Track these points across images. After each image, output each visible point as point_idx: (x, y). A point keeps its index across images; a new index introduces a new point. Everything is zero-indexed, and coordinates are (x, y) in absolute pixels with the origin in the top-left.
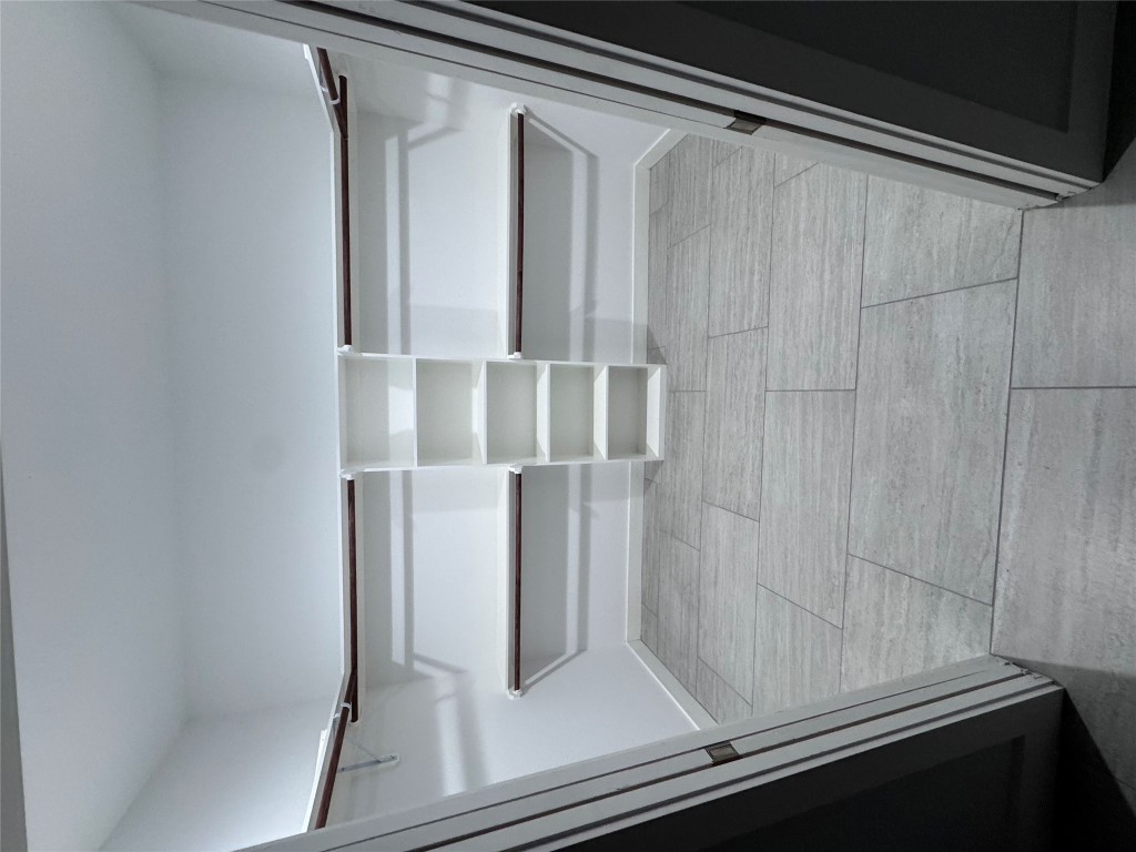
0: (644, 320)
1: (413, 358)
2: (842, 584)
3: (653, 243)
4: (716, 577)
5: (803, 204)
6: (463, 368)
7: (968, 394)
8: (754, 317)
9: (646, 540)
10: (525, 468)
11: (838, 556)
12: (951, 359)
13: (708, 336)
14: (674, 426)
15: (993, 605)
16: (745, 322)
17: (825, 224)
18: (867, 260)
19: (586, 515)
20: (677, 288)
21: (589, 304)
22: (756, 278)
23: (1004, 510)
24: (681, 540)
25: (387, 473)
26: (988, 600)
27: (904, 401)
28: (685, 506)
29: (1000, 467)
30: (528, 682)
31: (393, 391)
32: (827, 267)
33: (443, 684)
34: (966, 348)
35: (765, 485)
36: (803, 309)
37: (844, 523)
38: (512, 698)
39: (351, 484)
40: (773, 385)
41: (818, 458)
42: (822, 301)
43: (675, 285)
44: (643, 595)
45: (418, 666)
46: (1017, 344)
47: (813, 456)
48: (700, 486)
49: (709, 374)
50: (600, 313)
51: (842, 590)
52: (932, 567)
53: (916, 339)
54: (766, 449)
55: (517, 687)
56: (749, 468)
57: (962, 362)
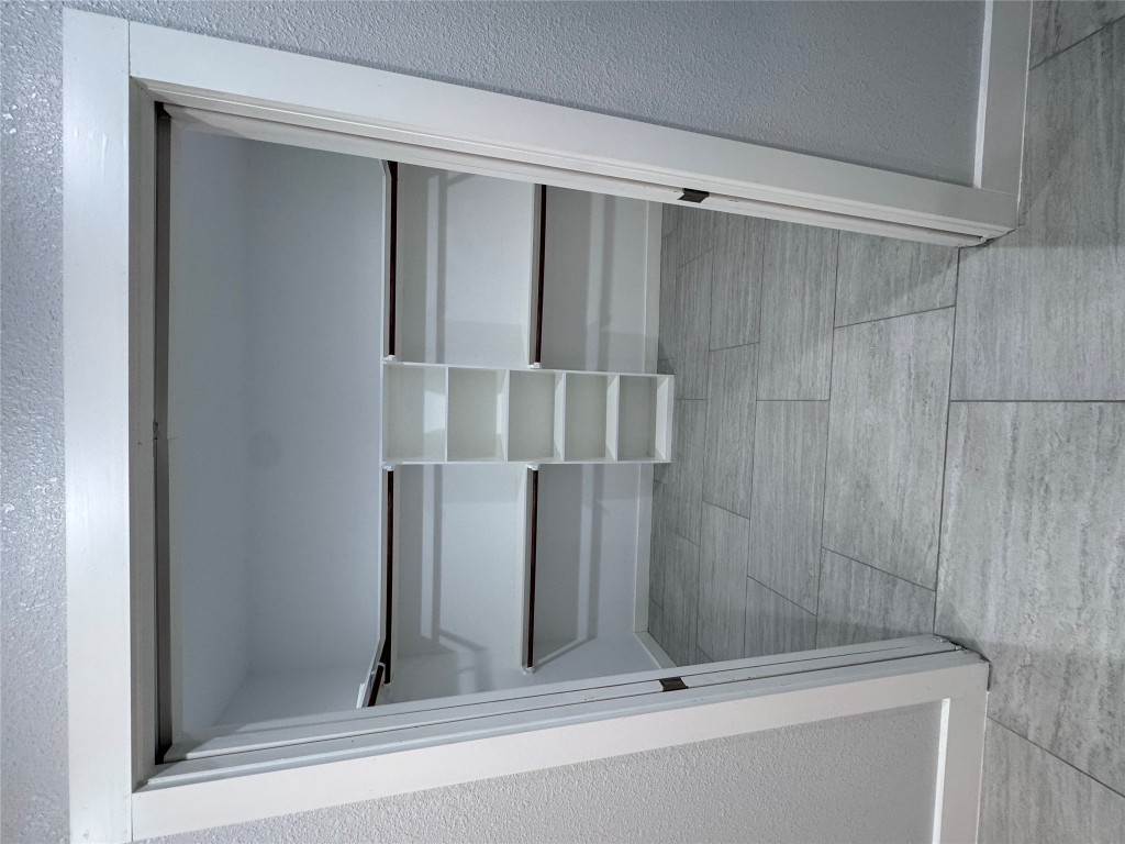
0: (655, 333)
1: (446, 366)
2: (817, 574)
3: (664, 263)
4: (713, 570)
5: (789, 234)
6: (490, 376)
7: (917, 405)
8: (747, 333)
9: (654, 537)
10: (541, 466)
11: (813, 549)
12: (904, 375)
13: (710, 350)
14: (679, 430)
15: (936, 591)
16: (741, 337)
17: (806, 253)
18: (839, 287)
19: (598, 512)
20: (684, 305)
21: (605, 318)
22: (750, 298)
23: (944, 506)
24: (684, 537)
25: (421, 467)
26: (931, 586)
27: (867, 410)
28: (688, 505)
29: (941, 469)
30: (540, 661)
31: (428, 395)
32: (808, 291)
33: (465, 658)
34: (916, 365)
35: (755, 485)
36: (788, 328)
37: (818, 519)
38: (525, 673)
39: (391, 474)
40: (763, 395)
41: (799, 463)
42: (803, 321)
43: (682, 302)
44: (651, 589)
45: (443, 641)
46: (955, 363)
47: (794, 458)
48: (701, 487)
49: (710, 384)
50: (614, 327)
51: (817, 581)
52: (888, 558)
53: (877, 356)
54: (756, 451)
55: (530, 664)
56: (742, 470)
57: (913, 377)
